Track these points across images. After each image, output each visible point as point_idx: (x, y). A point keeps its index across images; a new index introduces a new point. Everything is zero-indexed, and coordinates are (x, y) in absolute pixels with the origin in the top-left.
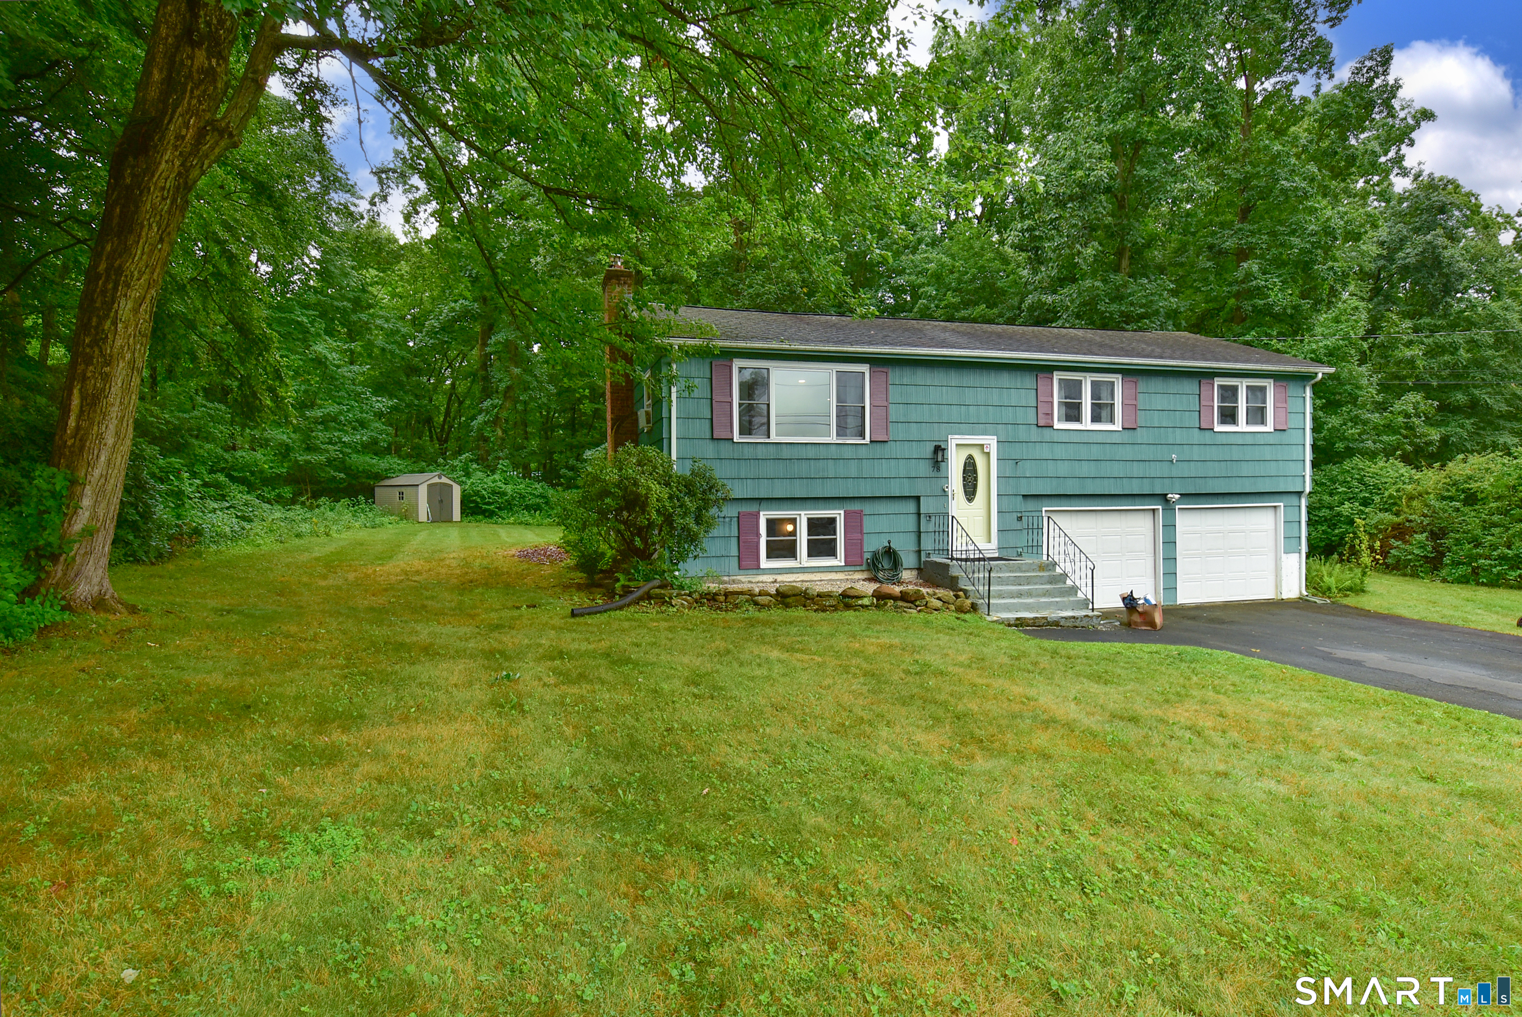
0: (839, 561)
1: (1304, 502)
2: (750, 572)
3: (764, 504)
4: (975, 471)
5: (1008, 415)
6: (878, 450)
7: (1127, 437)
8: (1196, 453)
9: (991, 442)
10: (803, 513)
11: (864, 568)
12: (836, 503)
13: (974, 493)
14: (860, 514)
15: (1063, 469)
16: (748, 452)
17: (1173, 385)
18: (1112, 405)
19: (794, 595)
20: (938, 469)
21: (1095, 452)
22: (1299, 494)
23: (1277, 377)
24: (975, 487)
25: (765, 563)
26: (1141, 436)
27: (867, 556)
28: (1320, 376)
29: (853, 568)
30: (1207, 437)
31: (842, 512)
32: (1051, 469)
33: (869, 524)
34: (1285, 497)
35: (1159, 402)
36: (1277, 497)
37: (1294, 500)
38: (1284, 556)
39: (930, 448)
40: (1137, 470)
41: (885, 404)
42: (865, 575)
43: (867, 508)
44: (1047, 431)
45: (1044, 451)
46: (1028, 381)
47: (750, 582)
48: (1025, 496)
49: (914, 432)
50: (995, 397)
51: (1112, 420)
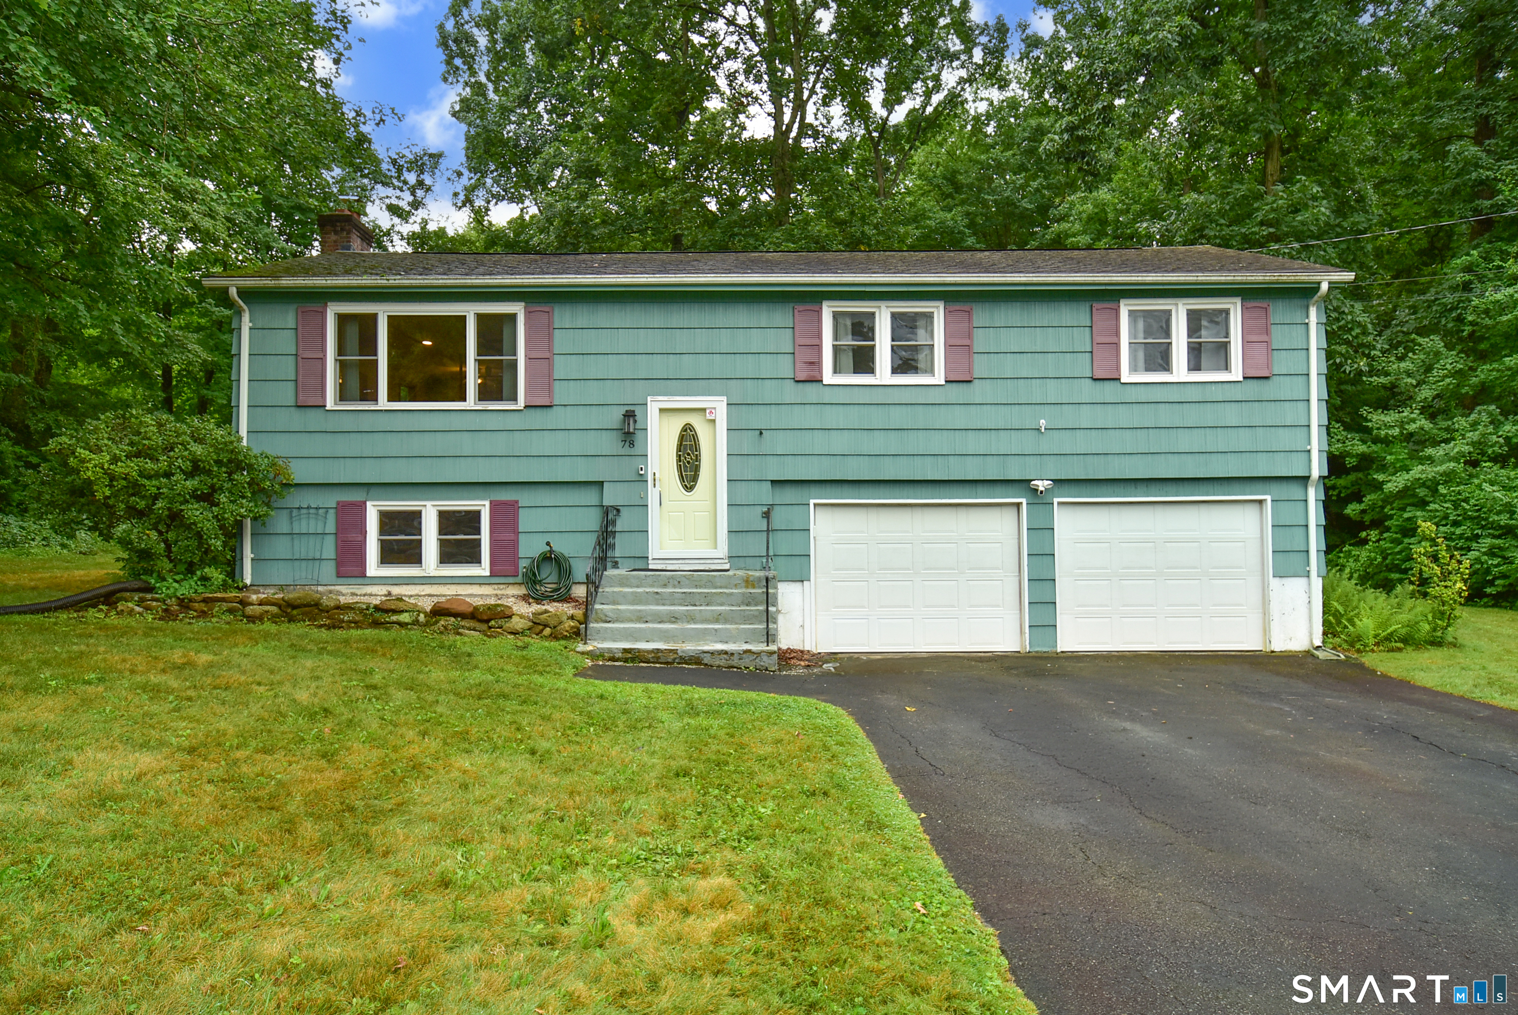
0: (483, 569)
1: (1314, 495)
2: (353, 581)
3: (373, 491)
4: (696, 447)
5: (745, 365)
6: (538, 419)
7: (957, 393)
8: (1086, 417)
9: (719, 405)
10: (429, 504)
11: (519, 579)
12: (479, 491)
13: (695, 478)
14: (513, 506)
15: (839, 443)
16: (348, 423)
17: (1042, 314)
18: (932, 346)
19: (305, 606)
20: (632, 444)
21: (897, 417)
22: (1305, 480)
23: (1246, 293)
24: (697, 469)
25: (373, 567)
26: (978, 392)
27: (523, 564)
28: (1325, 287)
29: (502, 580)
30: (1108, 391)
31: (487, 503)
32: (819, 443)
33: (526, 521)
34: (1276, 487)
35: (1013, 340)
36: (1260, 486)
37: (1294, 491)
38: (1275, 583)
39: (615, 417)
40: (974, 443)
41: (547, 355)
42: (522, 591)
43: (524, 498)
44: (811, 388)
45: (809, 416)
46: (781, 316)
47: (353, 594)
48: (772, 481)
49: (593, 392)
50: (724, 340)
51: (931, 371)
